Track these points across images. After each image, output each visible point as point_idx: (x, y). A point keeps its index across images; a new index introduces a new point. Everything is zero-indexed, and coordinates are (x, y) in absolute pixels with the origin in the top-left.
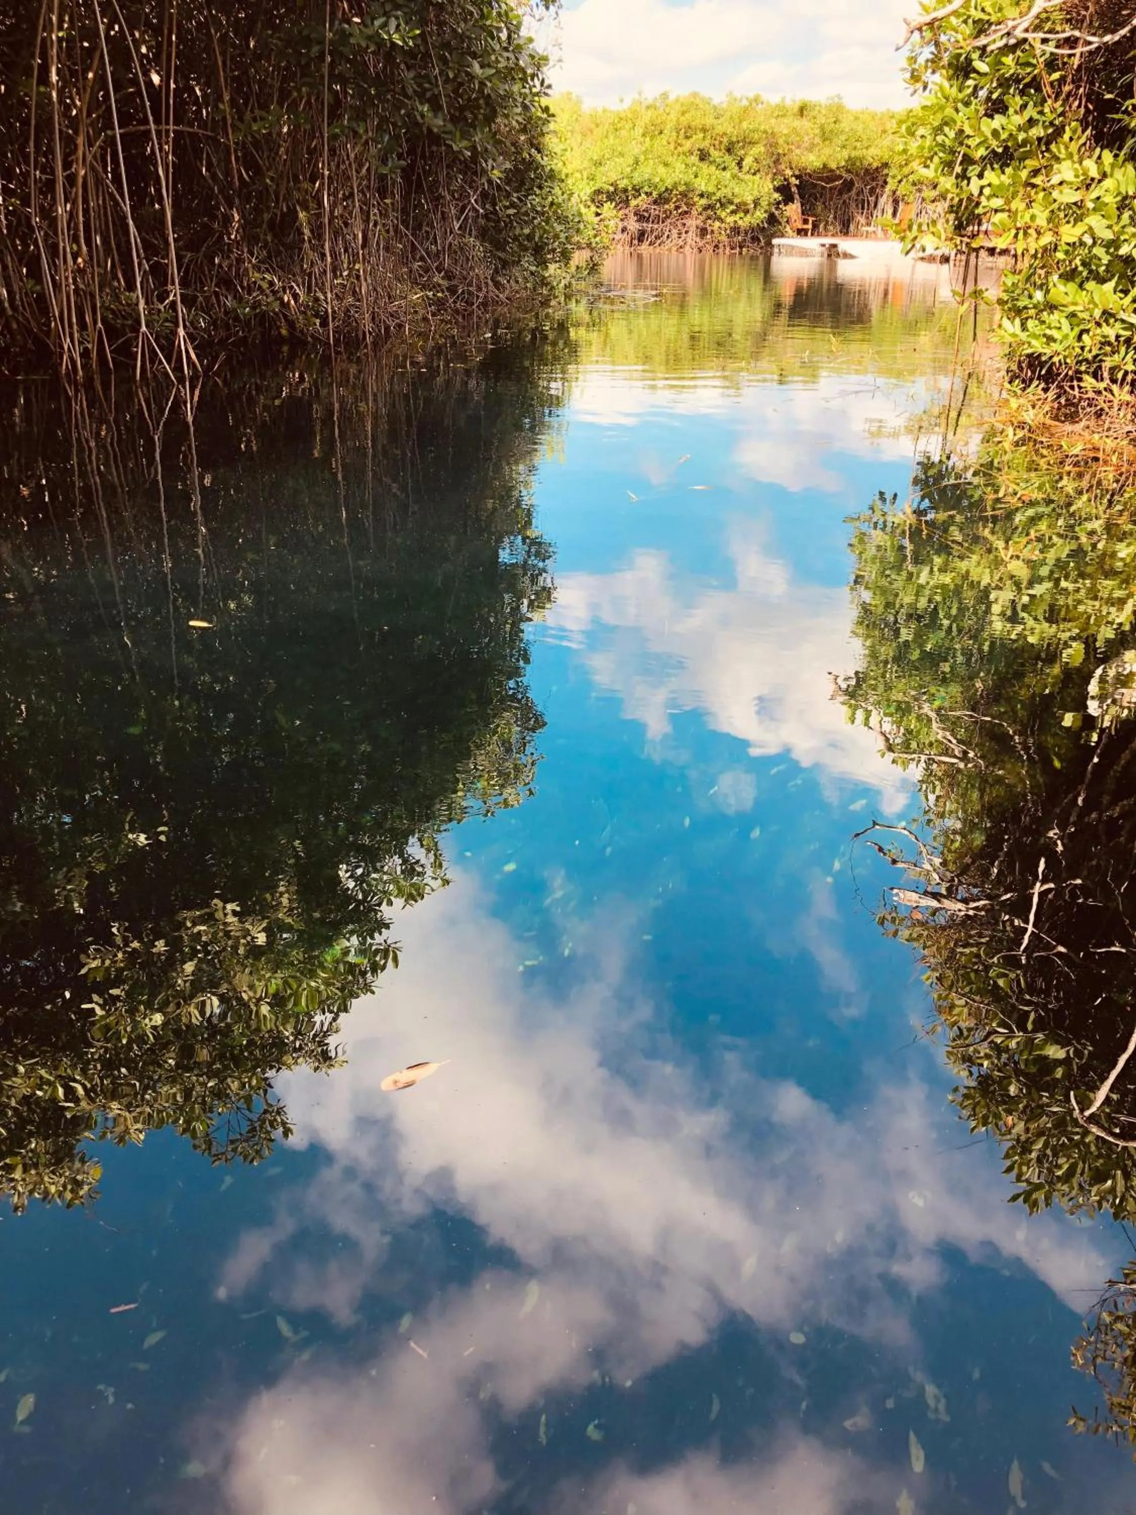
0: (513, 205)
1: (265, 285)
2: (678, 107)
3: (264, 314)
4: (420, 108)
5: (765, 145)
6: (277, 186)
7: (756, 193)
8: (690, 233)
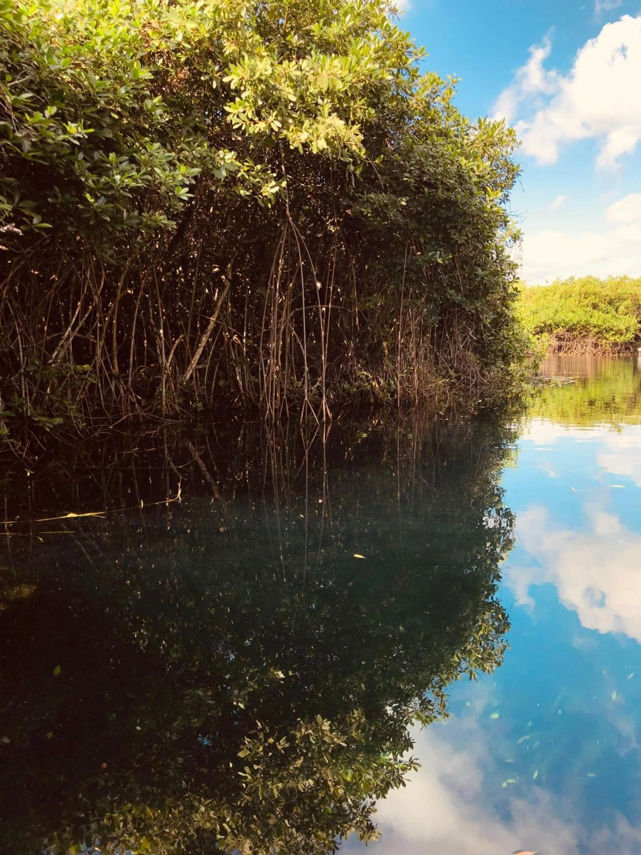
0: (492, 335)
1: (364, 377)
2: (580, 284)
3: (362, 391)
4: (450, 292)
5: (631, 300)
6: (373, 330)
7: (627, 324)
8: (588, 347)
